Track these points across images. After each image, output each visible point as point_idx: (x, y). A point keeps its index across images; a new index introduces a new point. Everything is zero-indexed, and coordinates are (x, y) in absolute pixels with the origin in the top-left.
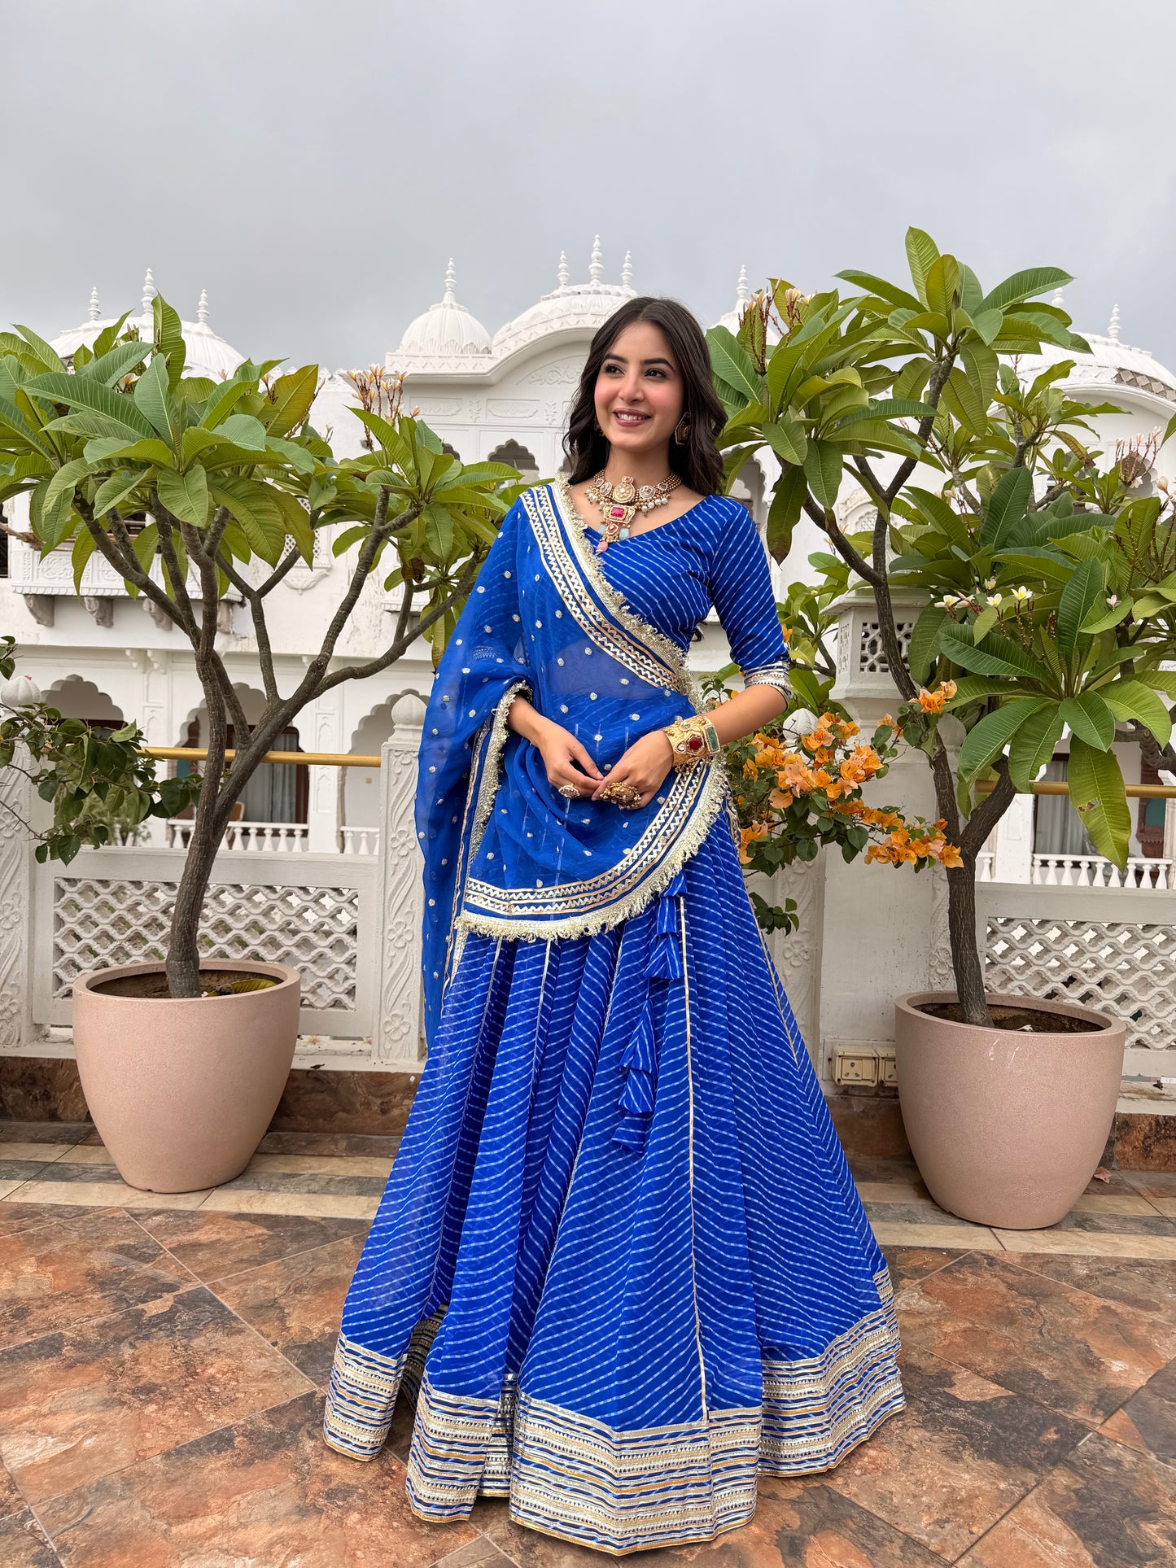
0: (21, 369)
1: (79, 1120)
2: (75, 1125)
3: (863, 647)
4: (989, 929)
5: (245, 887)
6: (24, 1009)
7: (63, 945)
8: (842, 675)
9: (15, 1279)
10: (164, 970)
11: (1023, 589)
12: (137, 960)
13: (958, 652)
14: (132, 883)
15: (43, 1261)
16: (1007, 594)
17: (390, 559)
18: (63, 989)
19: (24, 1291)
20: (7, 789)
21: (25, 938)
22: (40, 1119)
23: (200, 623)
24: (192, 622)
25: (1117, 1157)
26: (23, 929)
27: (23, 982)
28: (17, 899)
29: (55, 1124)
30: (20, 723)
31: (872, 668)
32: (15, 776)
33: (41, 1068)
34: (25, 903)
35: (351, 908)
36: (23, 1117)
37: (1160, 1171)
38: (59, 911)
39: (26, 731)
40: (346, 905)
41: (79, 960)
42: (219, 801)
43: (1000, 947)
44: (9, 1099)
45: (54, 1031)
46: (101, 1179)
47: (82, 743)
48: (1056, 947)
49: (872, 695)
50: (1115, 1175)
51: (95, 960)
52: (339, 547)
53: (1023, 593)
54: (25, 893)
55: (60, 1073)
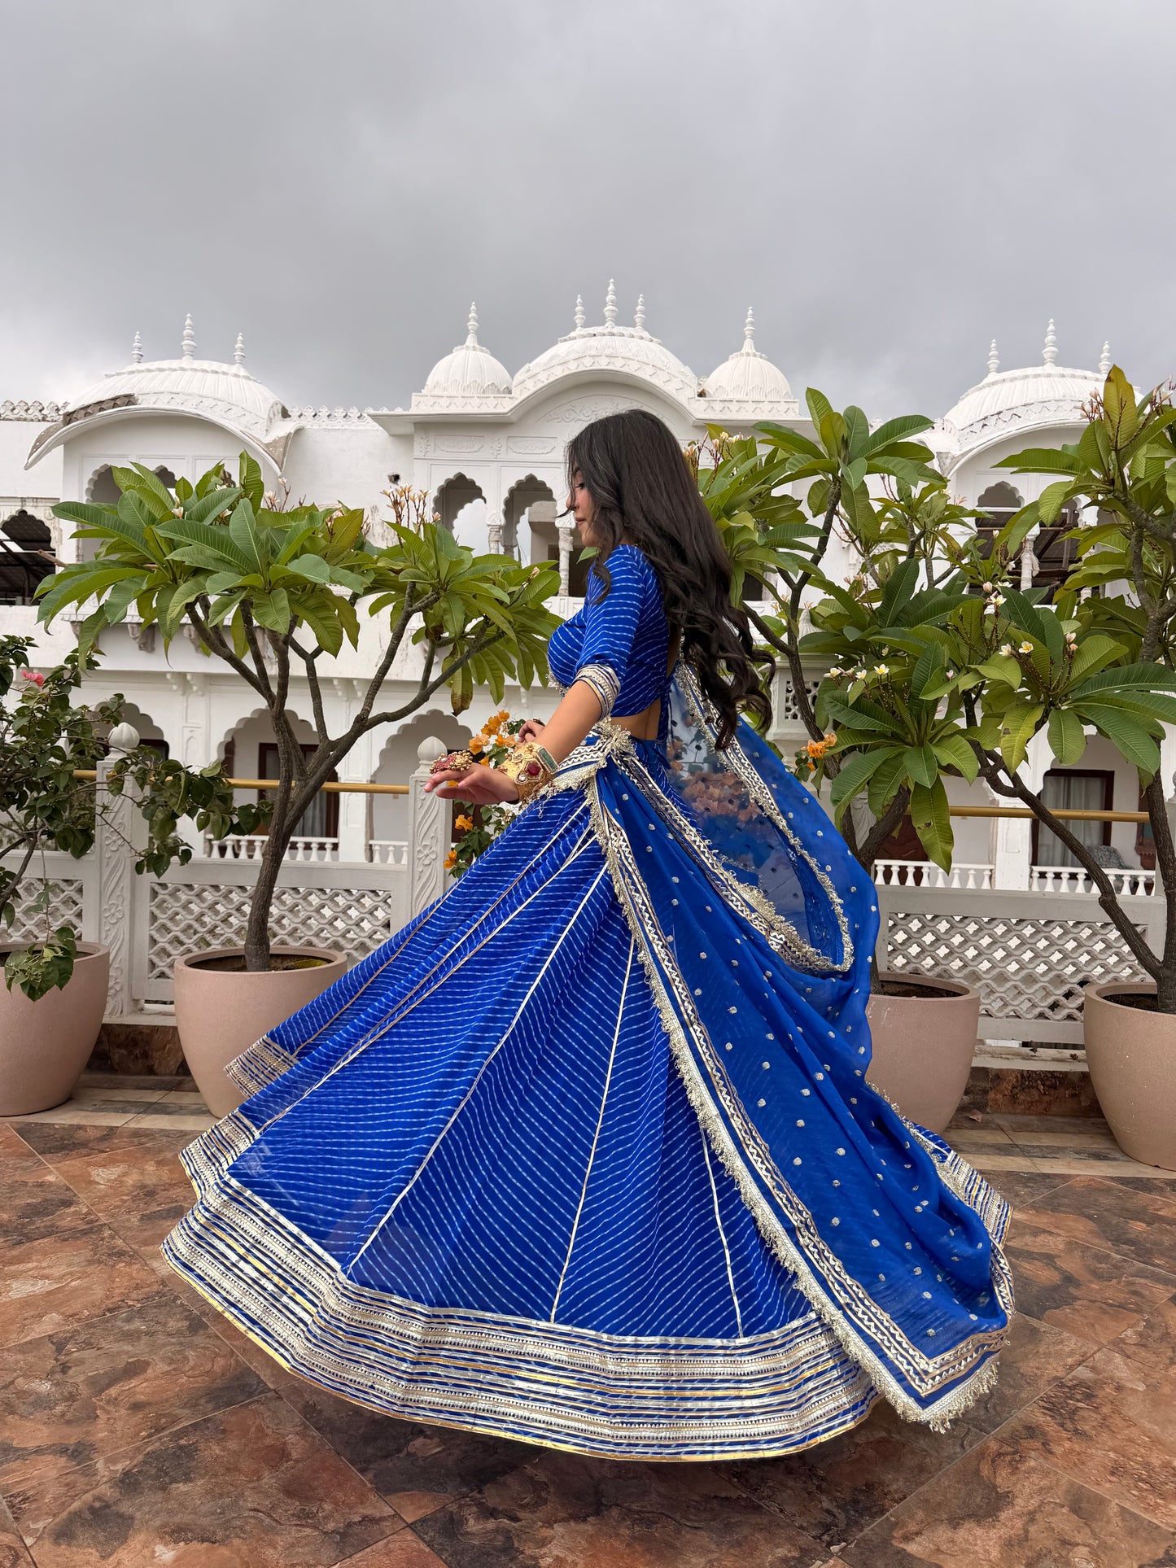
0: (141, 502)
1: (171, 1074)
2: (167, 1078)
3: (787, 701)
4: (891, 923)
5: (301, 890)
6: (126, 988)
7: (157, 936)
8: (775, 720)
9: (142, 1174)
10: (243, 953)
11: (883, 666)
12: (216, 946)
13: (839, 711)
14: (212, 886)
15: (159, 1163)
16: (870, 669)
17: (417, 622)
18: (156, 972)
19: (150, 1181)
20: (113, 815)
21: (127, 931)
22: (140, 1074)
23: (275, 690)
24: (268, 688)
25: (990, 1103)
26: (125, 924)
27: (125, 966)
28: (121, 899)
29: (152, 1077)
30: (129, 762)
31: (795, 717)
32: (120, 801)
33: (141, 1033)
34: (127, 903)
35: (386, 907)
36: (127, 1072)
37: (1025, 1114)
38: (154, 909)
39: (133, 768)
40: (381, 904)
41: (169, 948)
42: (287, 822)
43: (900, 937)
44: (116, 1057)
45: (147, 1006)
46: (194, 1113)
47: (180, 780)
48: (945, 937)
49: (794, 738)
50: (987, 1117)
51: (182, 949)
52: (374, 609)
53: (883, 670)
54: (127, 895)
55: (156, 1037)
